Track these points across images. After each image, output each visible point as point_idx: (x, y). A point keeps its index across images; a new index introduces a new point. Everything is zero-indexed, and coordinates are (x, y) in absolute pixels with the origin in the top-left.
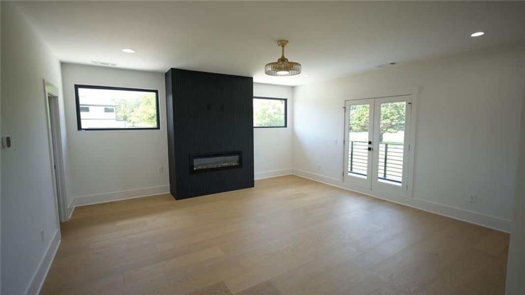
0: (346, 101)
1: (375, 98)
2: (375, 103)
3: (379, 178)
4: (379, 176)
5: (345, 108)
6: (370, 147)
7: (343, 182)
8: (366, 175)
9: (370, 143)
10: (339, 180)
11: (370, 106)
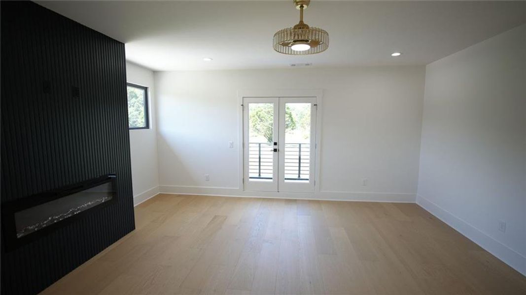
0: (243, 97)
1: (279, 97)
2: (279, 102)
3: (286, 179)
4: (286, 177)
5: (242, 105)
6: (275, 148)
7: (244, 190)
8: (271, 178)
9: (275, 144)
10: (238, 188)
11: (274, 106)
